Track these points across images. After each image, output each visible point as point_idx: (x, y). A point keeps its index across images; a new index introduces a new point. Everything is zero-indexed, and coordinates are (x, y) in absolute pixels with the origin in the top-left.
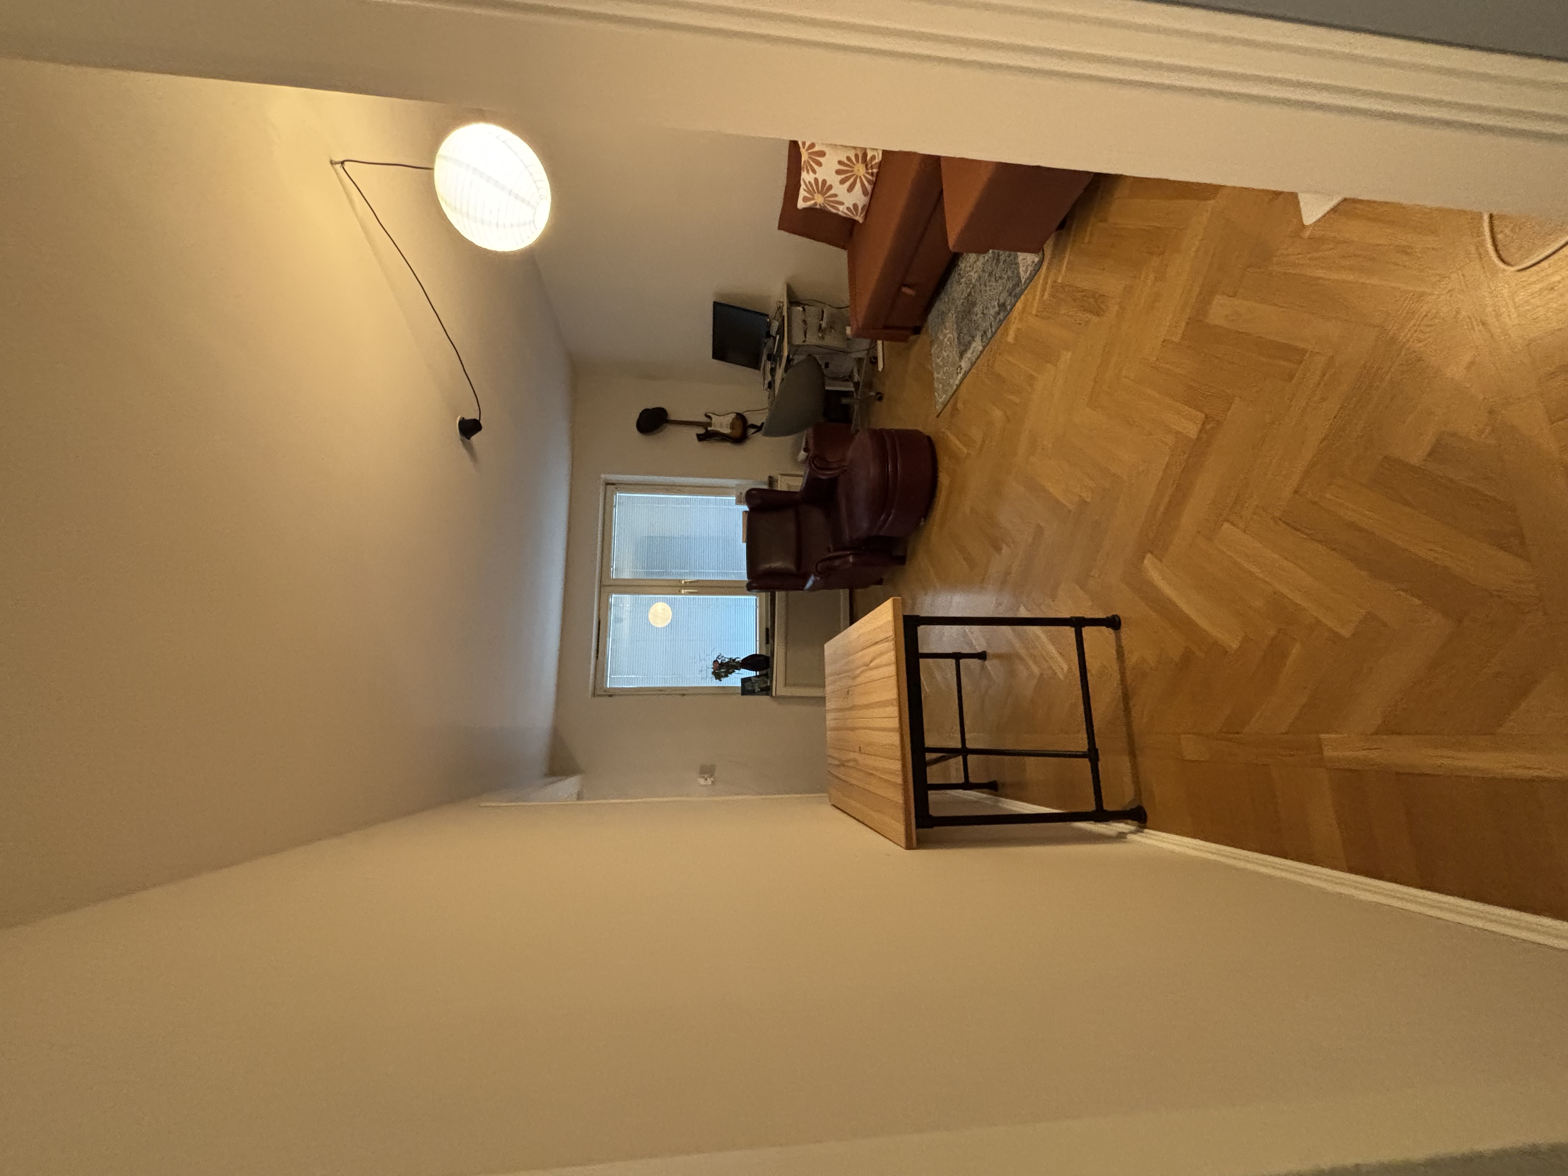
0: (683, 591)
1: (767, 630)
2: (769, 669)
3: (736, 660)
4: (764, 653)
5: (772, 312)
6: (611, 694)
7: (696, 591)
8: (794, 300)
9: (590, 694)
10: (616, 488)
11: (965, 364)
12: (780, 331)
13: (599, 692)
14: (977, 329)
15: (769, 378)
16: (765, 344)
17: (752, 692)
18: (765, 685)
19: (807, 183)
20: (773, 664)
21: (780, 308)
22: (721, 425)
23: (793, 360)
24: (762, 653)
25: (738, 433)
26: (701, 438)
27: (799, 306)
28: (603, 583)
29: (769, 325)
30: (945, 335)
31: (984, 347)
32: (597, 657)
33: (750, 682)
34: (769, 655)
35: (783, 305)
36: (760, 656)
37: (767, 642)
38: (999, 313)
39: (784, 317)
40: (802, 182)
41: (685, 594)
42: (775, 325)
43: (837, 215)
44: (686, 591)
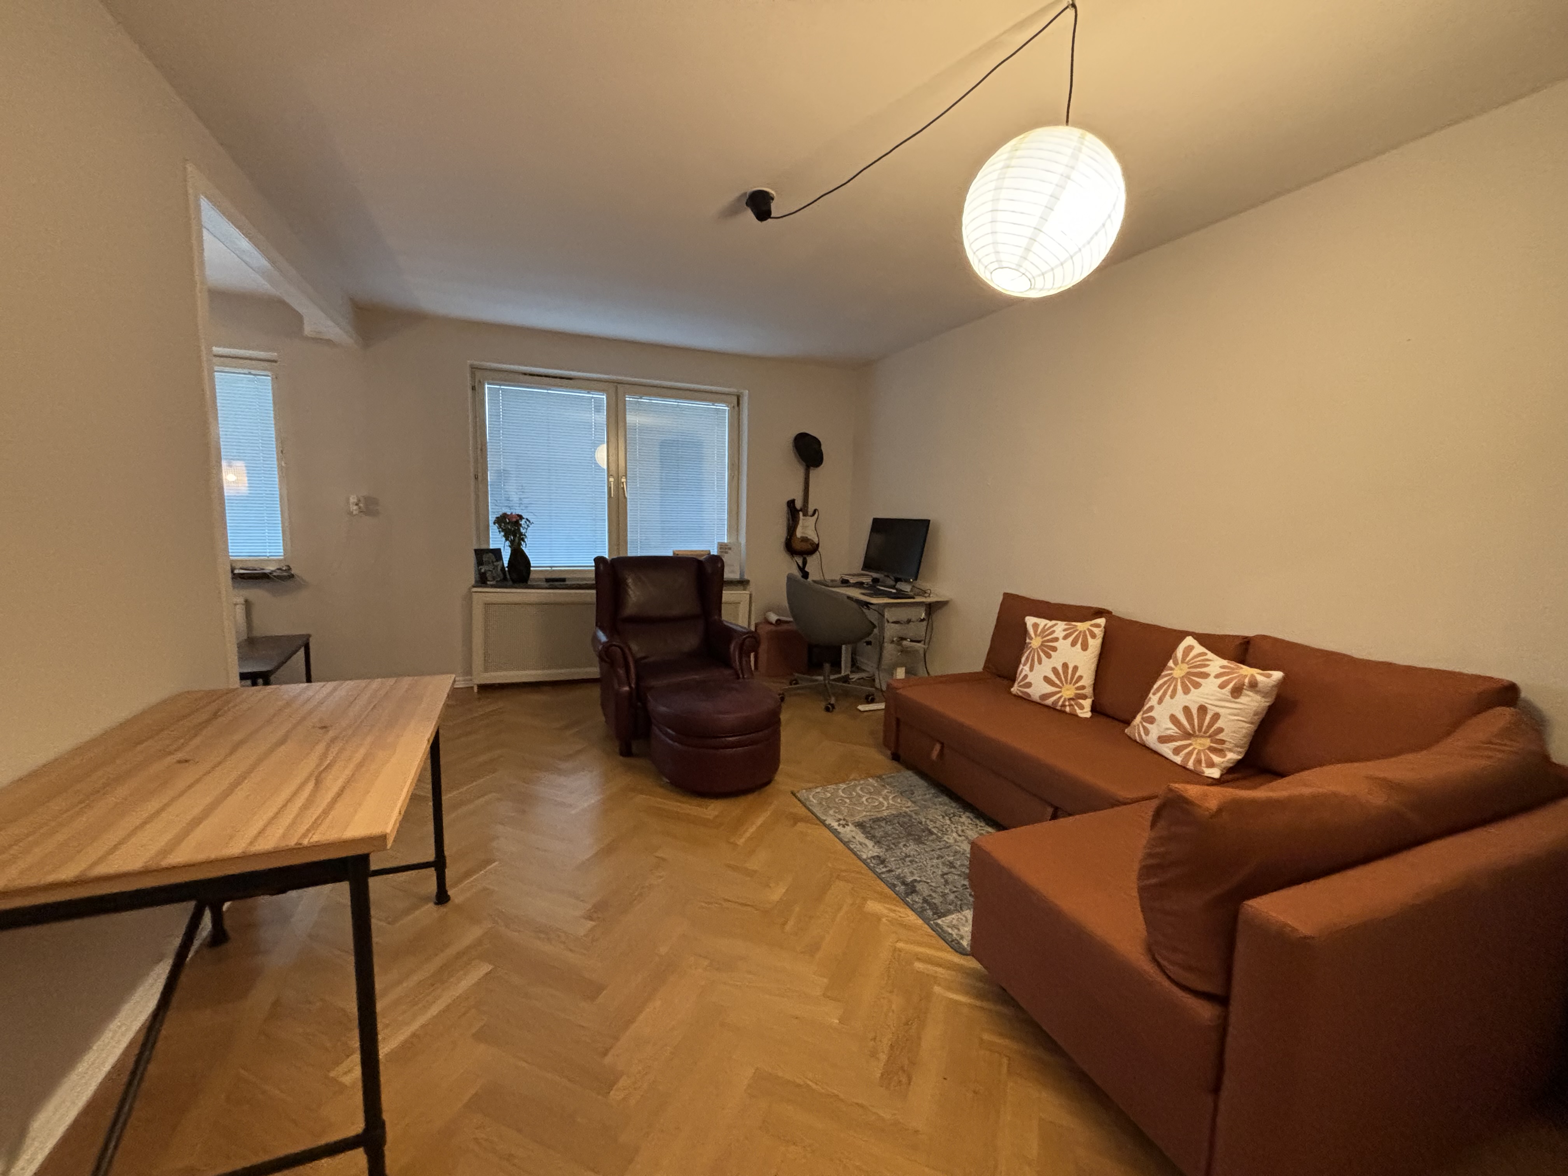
0: (612, 479)
1: (564, 580)
2: (510, 583)
3: (522, 543)
4: (532, 576)
5: (921, 584)
6: (476, 389)
7: (612, 496)
8: (932, 608)
9: (476, 363)
10: (734, 407)
11: (849, 831)
12: (900, 595)
13: (478, 374)
14: (889, 849)
15: (852, 580)
16: (888, 576)
17: (480, 562)
18: (489, 578)
19: (1054, 629)
20: (516, 588)
21: (923, 593)
22: (804, 527)
23: (868, 608)
24: (531, 573)
25: (797, 546)
26: (791, 504)
27: (925, 614)
28: (619, 386)
29: (907, 581)
30: (886, 798)
31: (864, 861)
32: (525, 374)
33: (494, 560)
34: (529, 583)
35: (926, 597)
36: (528, 571)
37: (548, 580)
38: (904, 883)
39: (913, 598)
40: (1054, 622)
41: (609, 482)
42: (906, 588)
43: (1019, 662)
44: (612, 483)
